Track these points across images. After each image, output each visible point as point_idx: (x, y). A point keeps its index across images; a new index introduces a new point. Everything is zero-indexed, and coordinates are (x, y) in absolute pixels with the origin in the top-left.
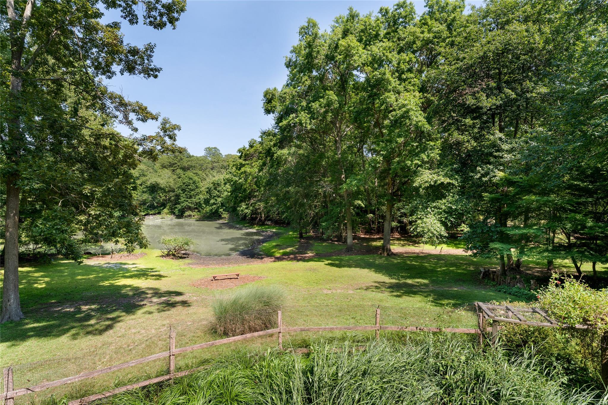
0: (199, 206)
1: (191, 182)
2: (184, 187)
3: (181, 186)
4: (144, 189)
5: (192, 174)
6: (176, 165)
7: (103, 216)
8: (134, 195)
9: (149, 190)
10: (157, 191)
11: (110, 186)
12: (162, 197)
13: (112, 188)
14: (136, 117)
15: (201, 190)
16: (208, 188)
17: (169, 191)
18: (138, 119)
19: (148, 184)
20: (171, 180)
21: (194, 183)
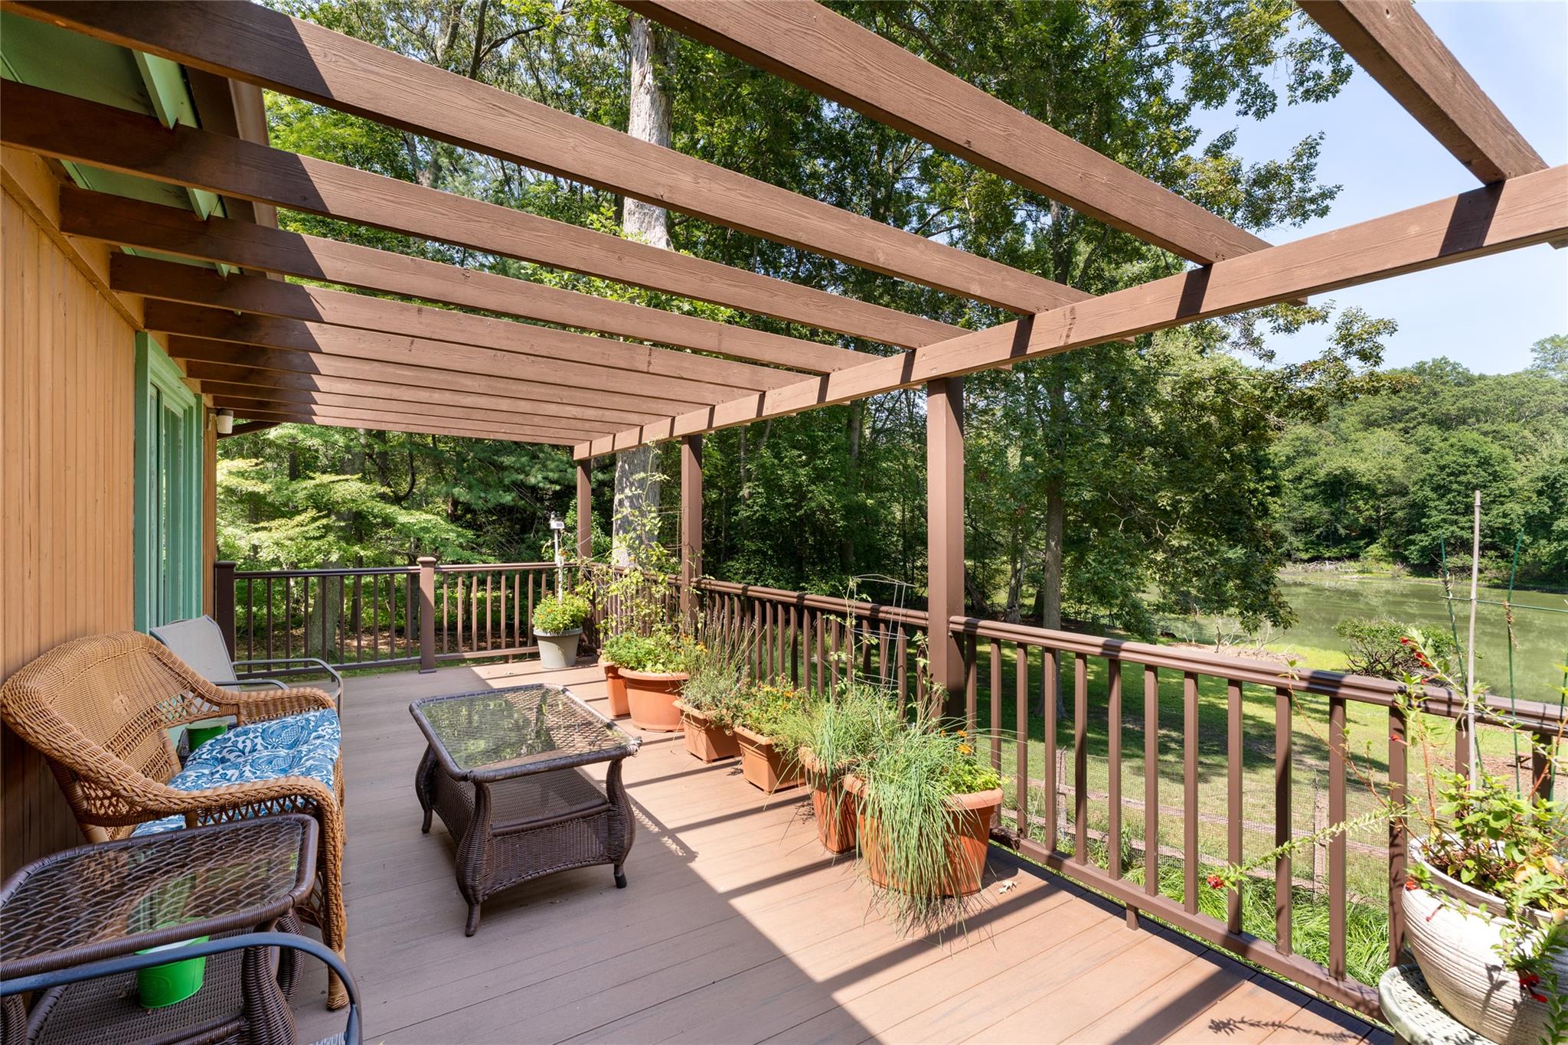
0: (1504, 540)
1: (1472, 460)
2: (1441, 478)
3: (1432, 476)
4: (1309, 491)
5: (1475, 435)
6: (1413, 415)
7: (1195, 551)
8: (1272, 507)
9: (1323, 492)
10: (1346, 495)
11: (1208, 491)
12: (1364, 510)
13: (1211, 494)
14: (1272, 325)
15: (1512, 485)
16: (1544, 479)
17: (1388, 494)
18: (1277, 329)
19: (1321, 474)
20: (1397, 461)
21: (1485, 463)
